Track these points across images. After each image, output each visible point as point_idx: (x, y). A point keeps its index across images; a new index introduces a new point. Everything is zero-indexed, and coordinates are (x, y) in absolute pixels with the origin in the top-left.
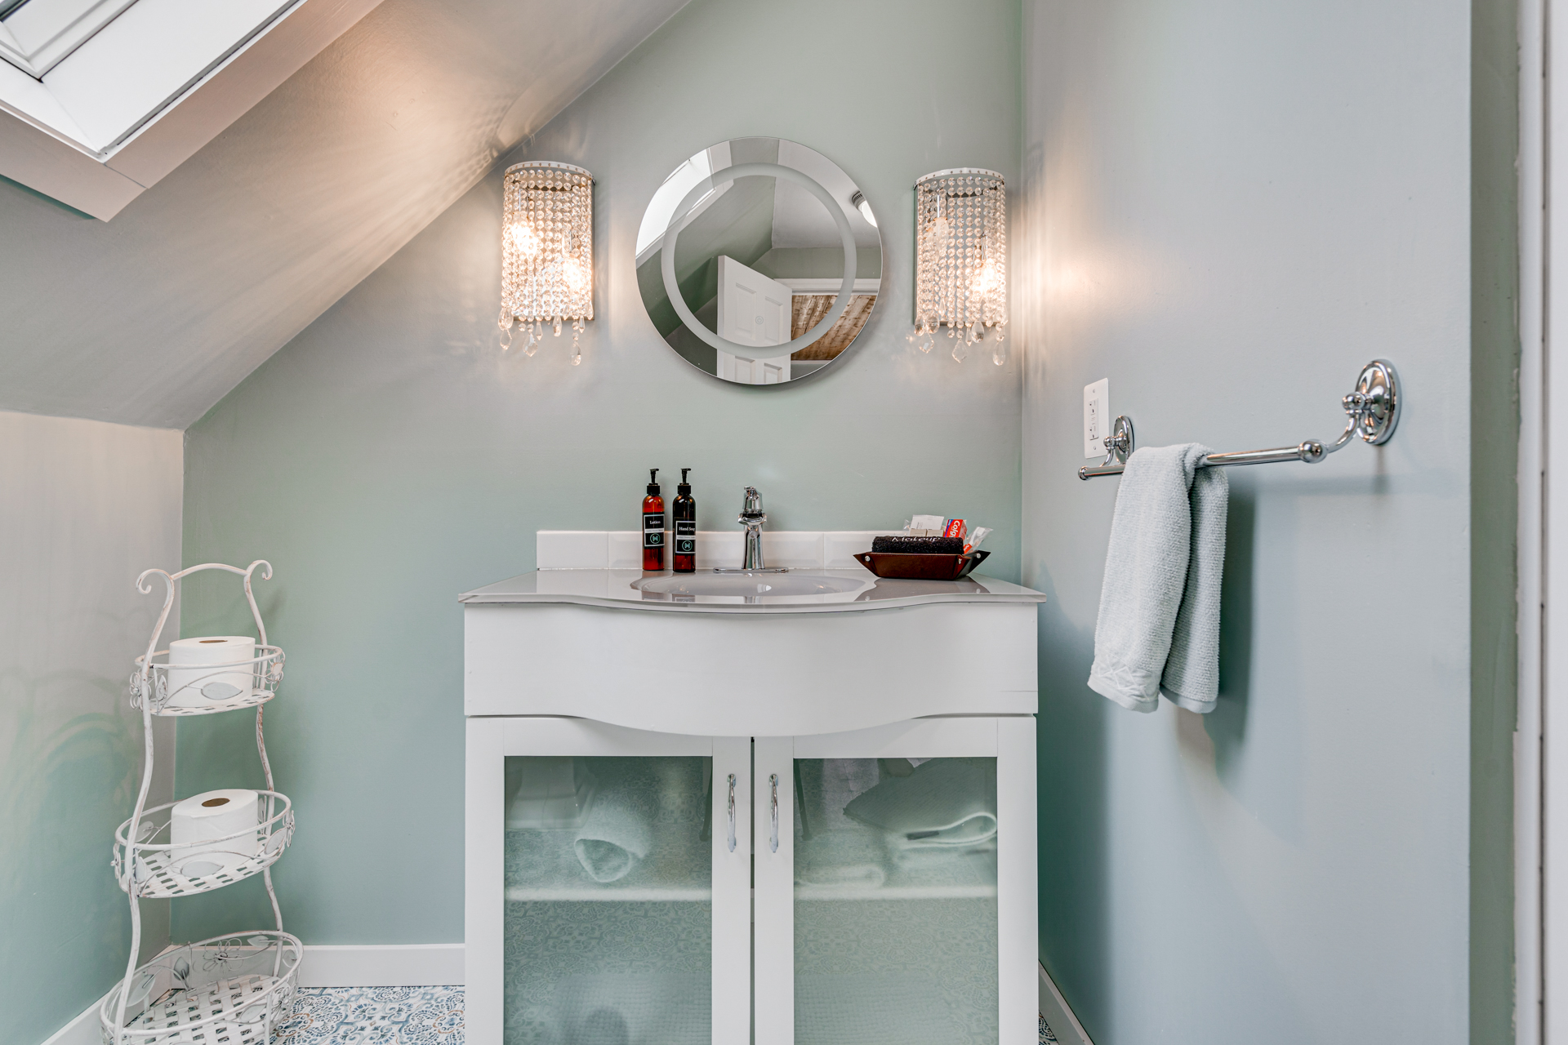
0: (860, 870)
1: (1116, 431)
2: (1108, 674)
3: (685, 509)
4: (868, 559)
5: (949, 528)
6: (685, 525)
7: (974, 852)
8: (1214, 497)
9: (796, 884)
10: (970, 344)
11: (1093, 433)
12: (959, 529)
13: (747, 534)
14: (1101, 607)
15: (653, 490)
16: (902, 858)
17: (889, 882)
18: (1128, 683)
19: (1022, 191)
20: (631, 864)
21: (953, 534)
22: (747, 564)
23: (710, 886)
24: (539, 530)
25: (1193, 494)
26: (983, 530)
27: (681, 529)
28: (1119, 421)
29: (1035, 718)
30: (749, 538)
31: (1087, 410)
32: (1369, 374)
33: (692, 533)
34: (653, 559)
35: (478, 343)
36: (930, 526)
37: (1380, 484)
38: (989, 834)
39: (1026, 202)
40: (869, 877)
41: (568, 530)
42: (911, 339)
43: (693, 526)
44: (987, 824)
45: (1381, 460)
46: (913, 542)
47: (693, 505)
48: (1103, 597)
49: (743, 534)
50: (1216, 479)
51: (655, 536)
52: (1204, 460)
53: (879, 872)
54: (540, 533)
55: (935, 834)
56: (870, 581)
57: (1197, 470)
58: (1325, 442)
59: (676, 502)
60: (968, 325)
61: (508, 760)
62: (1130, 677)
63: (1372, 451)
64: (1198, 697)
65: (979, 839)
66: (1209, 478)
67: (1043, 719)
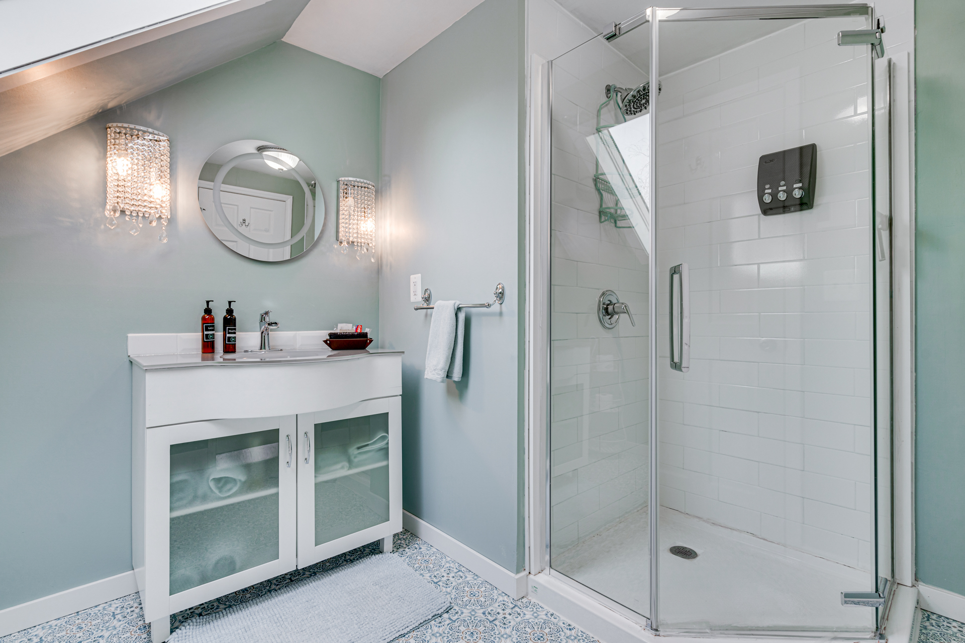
0: (339, 466)
1: (425, 294)
2: (433, 373)
3: (230, 322)
4: (328, 342)
5: (357, 329)
6: (232, 329)
7: (381, 449)
8: (462, 316)
9: (315, 477)
10: (363, 252)
11: (415, 293)
12: (361, 329)
13: (262, 333)
14: (427, 353)
15: (208, 311)
16: (355, 457)
17: (350, 468)
18: (439, 374)
19: (380, 191)
20: (239, 484)
21: (359, 331)
22: (262, 346)
23: (278, 486)
24: (129, 333)
25: (456, 314)
26: (369, 329)
27: (230, 331)
28: (426, 290)
29: (401, 397)
30: (263, 335)
31: (412, 285)
32: (498, 286)
33: (235, 333)
34: (208, 347)
35: (82, 221)
36: (347, 328)
37: (501, 314)
38: (385, 442)
39: (382, 196)
40: (343, 468)
41: (150, 333)
42: (336, 246)
43: (235, 329)
44: (384, 438)
45: (501, 307)
46: (347, 335)
47: (235, 319)
48: (428, 349)
49: (259, 333)
50: (462, 311)
51: (211, 335)
52: (460, 306)
53: (346, 464)
54: (129, 335)
55: (367, 445)
56: (329, 351)
57: (458, 308)
58: (491, 303)
59: (225, 318)
60: (363, 245)
61: (172, 446)
62: (440, 373)
63: (499, 305)
64: (457, 376)
65: (381, 444)
66: (460, 311)
67: (404, 396)
